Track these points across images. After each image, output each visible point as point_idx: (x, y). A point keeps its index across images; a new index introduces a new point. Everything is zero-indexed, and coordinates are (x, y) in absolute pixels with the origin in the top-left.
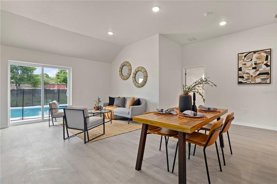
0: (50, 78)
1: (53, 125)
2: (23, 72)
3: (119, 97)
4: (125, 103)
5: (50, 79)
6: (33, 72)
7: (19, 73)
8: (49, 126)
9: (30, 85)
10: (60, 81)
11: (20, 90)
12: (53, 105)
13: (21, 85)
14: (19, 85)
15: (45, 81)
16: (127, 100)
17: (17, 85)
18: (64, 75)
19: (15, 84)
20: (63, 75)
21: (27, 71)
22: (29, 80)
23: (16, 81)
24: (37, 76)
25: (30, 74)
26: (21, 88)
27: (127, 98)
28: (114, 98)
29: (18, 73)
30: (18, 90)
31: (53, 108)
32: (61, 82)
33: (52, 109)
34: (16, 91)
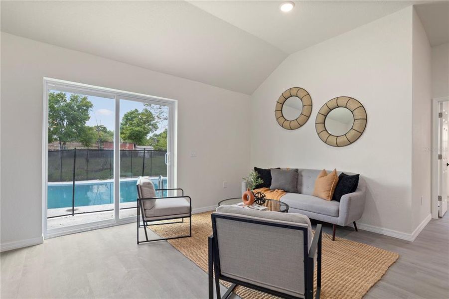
0: (108, 133)
1: (147, 241)
2: (70, 124)
3: (279, 168)
4: (297, 182)
5: (108, 135)
6: (85, 122)
7: (65, 125)
8: (138, 242)
9: (81, 144)
10: (124, 137)
11: (67, 150)
12: (146, 188)
13: (67, 143)
14: (65, 144)
15: (102, 138)
16: (302, 176)
17: (62, 143)
18: (130, 128)
19: (59, 142)
20: (128, 128)
21: (77, 122)
22: (79, 136)
23: (59, 137)
24: (91, 129)
25: (80, 125)
26: (66, 149)
27: (303, 170)
28: (269, 170)
29: (63, 124)
30: (62, 151)
31: (146, 196)
32: (126, 139)
33: (143, 199)
34: (60, 153)
